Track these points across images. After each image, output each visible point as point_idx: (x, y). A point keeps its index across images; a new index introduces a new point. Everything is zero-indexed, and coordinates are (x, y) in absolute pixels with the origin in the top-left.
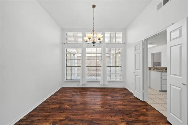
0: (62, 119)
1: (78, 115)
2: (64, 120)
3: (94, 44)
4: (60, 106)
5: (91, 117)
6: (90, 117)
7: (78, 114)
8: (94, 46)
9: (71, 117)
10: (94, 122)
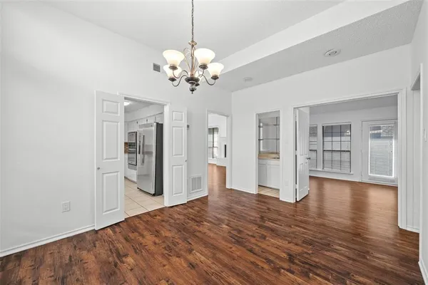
0: (289, 274)
1: (253, 263)
2: (283, 269)
5: (231, 248)
6: (234, 249)
7: (250, 266)
9: (267, 268)
10: (233, 240)
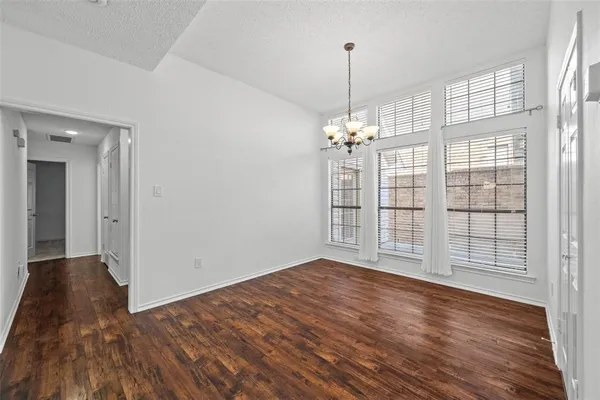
3: (350, 147)
4: (283, 288)
8: (350, 152)
